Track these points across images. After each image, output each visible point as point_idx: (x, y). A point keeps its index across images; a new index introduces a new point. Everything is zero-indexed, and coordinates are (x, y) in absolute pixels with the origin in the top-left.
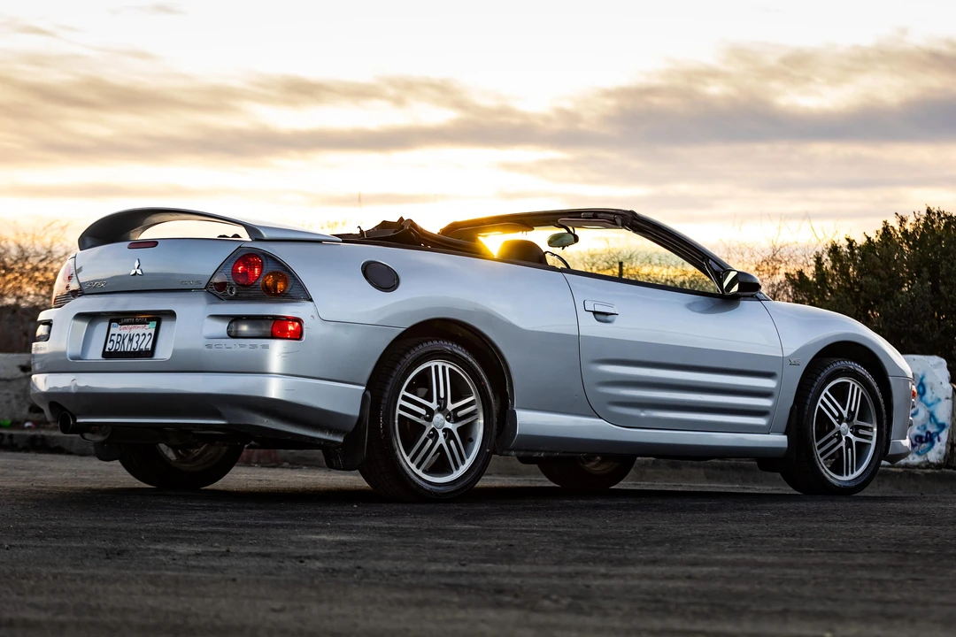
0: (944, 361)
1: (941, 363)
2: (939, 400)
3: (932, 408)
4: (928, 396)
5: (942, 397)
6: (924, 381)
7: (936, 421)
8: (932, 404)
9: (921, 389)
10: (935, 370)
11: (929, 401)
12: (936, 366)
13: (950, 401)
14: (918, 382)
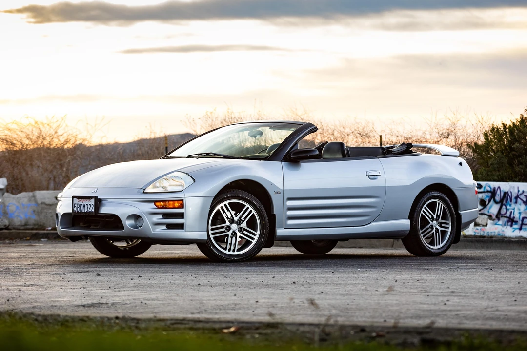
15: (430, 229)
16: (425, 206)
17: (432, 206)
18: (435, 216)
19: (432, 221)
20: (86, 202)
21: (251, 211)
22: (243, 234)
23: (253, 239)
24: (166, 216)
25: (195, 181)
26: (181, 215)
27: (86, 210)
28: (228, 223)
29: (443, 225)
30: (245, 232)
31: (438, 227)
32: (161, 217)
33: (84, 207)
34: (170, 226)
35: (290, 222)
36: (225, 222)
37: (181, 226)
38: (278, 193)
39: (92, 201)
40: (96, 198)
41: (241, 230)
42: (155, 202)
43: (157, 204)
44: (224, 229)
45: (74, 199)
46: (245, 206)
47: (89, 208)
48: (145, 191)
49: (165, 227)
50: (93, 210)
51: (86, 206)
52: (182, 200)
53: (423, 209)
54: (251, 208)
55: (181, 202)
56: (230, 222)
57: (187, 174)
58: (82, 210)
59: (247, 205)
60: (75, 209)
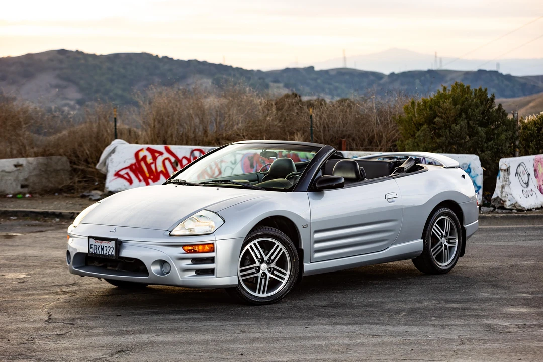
0: (478, 157)
1: (477, 158)
2: (477, 175)
3: (474, 179)
4: (472, 173)
5: (479, 174)
6: (470, 167)
7: (476, 185)
8: (474, 177)
9: (469, 170)
10: (475, 162)
11: (473, 176)
12: (475, 160)
13: (482, 176)
14: (467, 167)
15: (440, 247)
16: (436, 224)
17: (441, 223)
18: (444, 233)
19: (441, 238)
20: (105, 244)
21: (281, 249)
22: (272, 273)
23: (283, 279)
24: (195, 261)
25: (225, 222)
26: (212, 260)
27: (105, 252)
28: (258, 264)
29: (451, 241)
30: (275, 272)
31: (447, 244)
32: (189, 262)
33: (102, 249)
34: (199, 272)
35: (317, 255)
36: (255, 263)
37: (211, 272)
38: (306, 227)
39: (113, 244)
40: (116, 240)
41: (271, 270)
42: (183, 246)
43: (185, 248)
44: (253, 271)
45: (91, 239)
46: (275, 244)
47: (108, 251)
48: (171, 234)
49: (193, 273)
50: (113, 254)
51: (105, 249)
52: (213, 244)
53: (434, 227)
54: (281, 246)
55: (211, 246)
56: (259, 261)
57: (216, 213)
58: (100, 252)
59: (277, 243)
60: (91, 250)
